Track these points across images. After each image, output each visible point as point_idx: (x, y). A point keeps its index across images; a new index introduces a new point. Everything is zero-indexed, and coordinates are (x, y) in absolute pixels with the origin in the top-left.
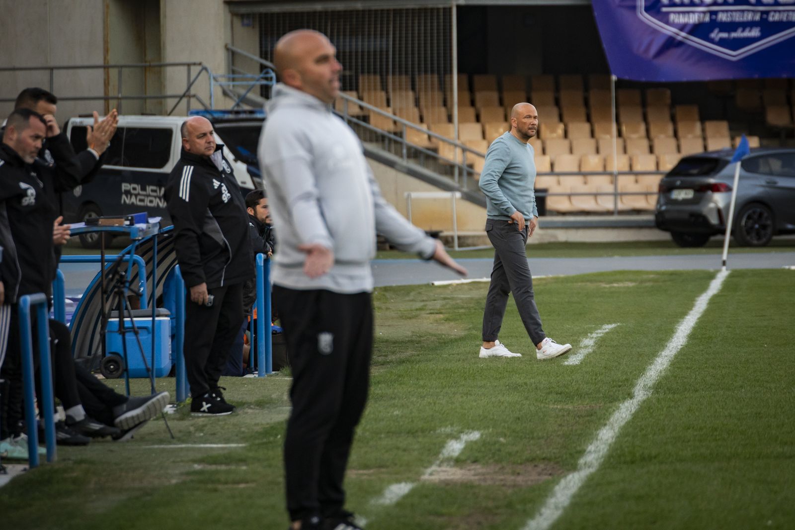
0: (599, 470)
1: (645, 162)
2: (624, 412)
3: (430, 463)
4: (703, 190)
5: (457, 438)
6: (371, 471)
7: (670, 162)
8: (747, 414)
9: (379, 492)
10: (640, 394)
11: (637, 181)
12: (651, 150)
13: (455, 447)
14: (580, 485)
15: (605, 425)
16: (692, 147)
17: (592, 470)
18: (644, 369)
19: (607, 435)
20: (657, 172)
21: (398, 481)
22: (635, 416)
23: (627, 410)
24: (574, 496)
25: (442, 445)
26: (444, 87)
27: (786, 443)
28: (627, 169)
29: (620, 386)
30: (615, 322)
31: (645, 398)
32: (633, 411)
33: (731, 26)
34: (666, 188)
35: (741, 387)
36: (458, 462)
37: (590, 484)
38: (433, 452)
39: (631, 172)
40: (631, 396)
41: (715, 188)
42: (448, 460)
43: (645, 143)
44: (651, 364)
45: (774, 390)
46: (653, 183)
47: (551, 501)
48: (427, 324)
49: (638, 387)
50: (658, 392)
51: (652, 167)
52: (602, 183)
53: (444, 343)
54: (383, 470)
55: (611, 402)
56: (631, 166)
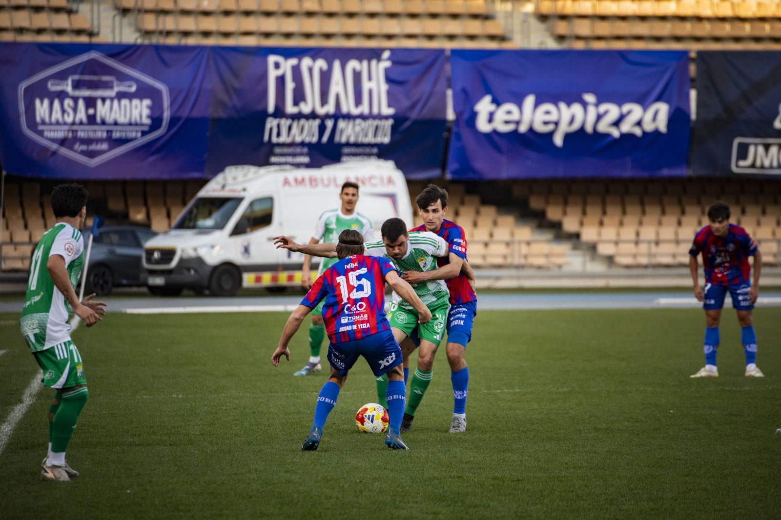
8: (105, 414)
10: (28, 400)
11: (15, 249)
12: (26, 227)
15: (5, 422)
18: (29, 382)
22: (26, 415)
23: (19, 412)
27: (135, 435)
28: (8, 240)
29: (12, 394)
30: (5, 349)
31: (31, 403)
32: (24, 412)
33: (88, 141)
35: (100, 395)
39: (12, 242)
40: (21, 401)
43: (21, 223)
44: (33, 379)
45: (123, 398)
49: (26, 395)
50: (40, 399)
51: (26, 239)
55: (6, 406)
56: (11, 239)
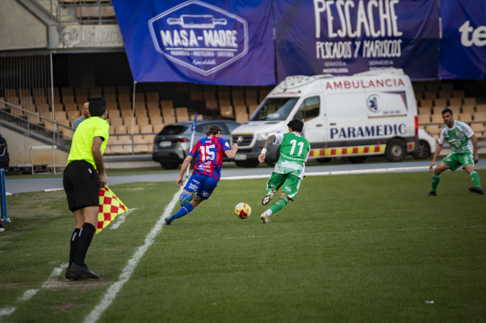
0: (130, 280)
1: (147, 129)
2: (141, 251)
3: (46, 279)
4: (175, 142)
5: (58, 266)
6: (17, 284)
7: (159, 128)
8: (201, 251)
9: (21, 294)
10: (148, 242)
11: (143, 138)
12: (150, 122)
13: (58, 271)
14: (120, 288)
15: (132, 258)
16: (170, 120)
17: (125, 281)
18: (150, 230)
19: (132, 263)
20: (153, 133)
21: (31, 288)
22: (146, 253)
23: (142, 250)
24: (118, 294)
25: (52, 271)
26: (47, 95)
27: (221, 265)
28: (138, 132)
29: (138, 239)
30: (134, 207)
31: (151, 244)
32: (145, 250)
34: (157, 141)
35: (198, 237)
36: (59, 278)
37: (125, 287)
38: (47, 273)
39: (140, 133)
40: (143, 243)
41: (182, 140)
42: (55, 277)
43: (146, 119)
44: (153, 227)
45: (214, 239)
46: (151, 139)
47: (106, 296)
48: (42, 211)
49: (146, 240)
50: (157, 241)
51: (150, 131)
52: (126, 140)
53: (50, 220)
54: (23, 283)
55: (134, 247)
56: (140, 131)
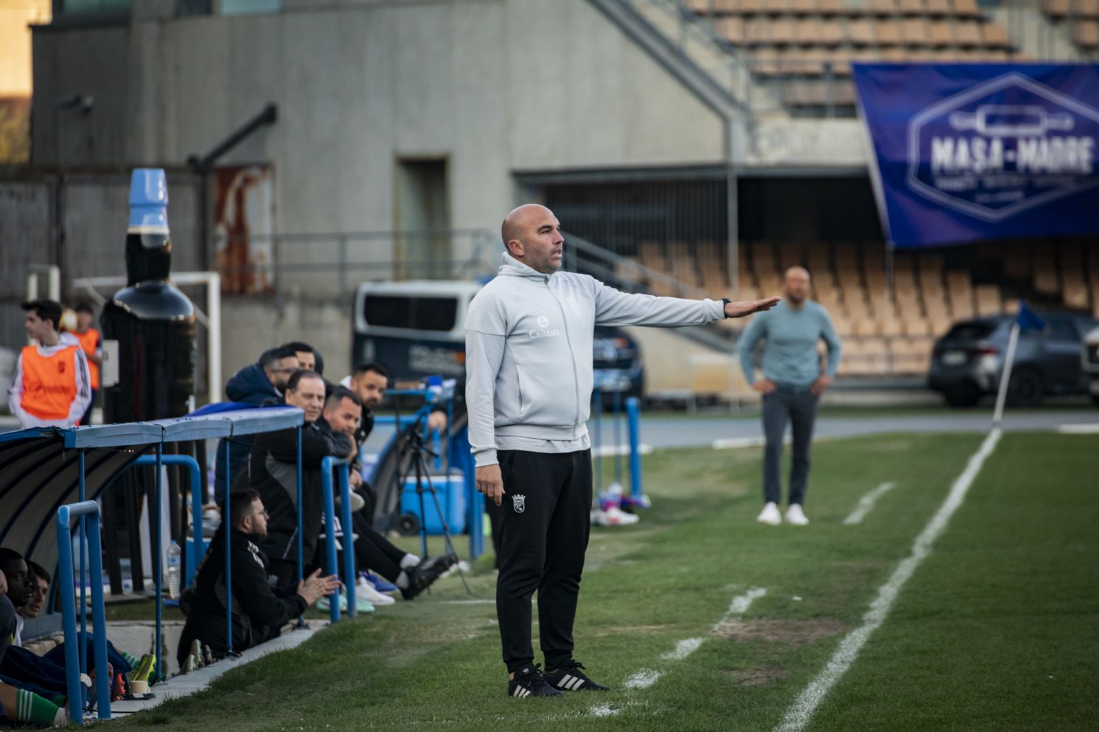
0: (882, 626)
1: (917, 327)
2: (905, 570)
3: (719, 619)
4: (974, 355)
5: (742, 593)
6: (662, 626)
7: (942, 326)
9: (672, 648)
10: (920, 550)
11: (910, 345)
13: (741, 604)
14: (865, 640)
15: (887, 581)
16: (963, 311)
17: (876, 626)
18: (923, 527)
20: (930, 334)
21: (687, 637)
22: (917, 573)
23: (907, 568)
24: (861, 651)
25: (730, 602)
26: (722, 255)
28: (900, 333)
29: (899, 545)
30: (892, 482)
31: (925, 556)
32: (914, 568)
34: (939, 352)
36: (745, 617)
37: (874, 640)
38: (721, 607)
39: (905, 336)
40: (909, 554)
41: (986, 352)
42: (733, 616)
44: (929, 522)
46: (926, 347)
47: (838, 656)
48: (711, 484)
49: (916, 546)
50: (937, 550)
51: (923, 332)
52: (876, 347)
53: (725, 503)
54: (673, 625)
55: (891, 560)
56: (904, 331)
